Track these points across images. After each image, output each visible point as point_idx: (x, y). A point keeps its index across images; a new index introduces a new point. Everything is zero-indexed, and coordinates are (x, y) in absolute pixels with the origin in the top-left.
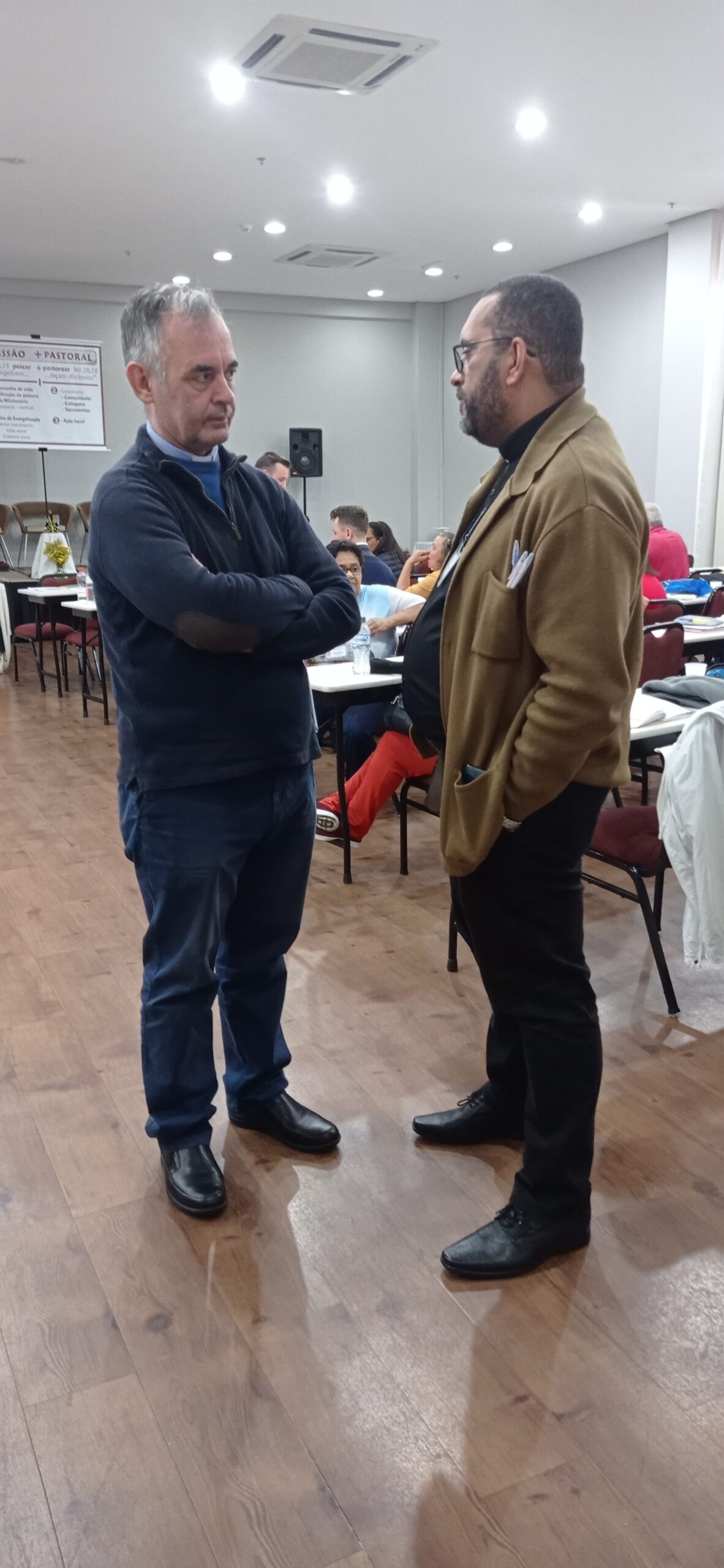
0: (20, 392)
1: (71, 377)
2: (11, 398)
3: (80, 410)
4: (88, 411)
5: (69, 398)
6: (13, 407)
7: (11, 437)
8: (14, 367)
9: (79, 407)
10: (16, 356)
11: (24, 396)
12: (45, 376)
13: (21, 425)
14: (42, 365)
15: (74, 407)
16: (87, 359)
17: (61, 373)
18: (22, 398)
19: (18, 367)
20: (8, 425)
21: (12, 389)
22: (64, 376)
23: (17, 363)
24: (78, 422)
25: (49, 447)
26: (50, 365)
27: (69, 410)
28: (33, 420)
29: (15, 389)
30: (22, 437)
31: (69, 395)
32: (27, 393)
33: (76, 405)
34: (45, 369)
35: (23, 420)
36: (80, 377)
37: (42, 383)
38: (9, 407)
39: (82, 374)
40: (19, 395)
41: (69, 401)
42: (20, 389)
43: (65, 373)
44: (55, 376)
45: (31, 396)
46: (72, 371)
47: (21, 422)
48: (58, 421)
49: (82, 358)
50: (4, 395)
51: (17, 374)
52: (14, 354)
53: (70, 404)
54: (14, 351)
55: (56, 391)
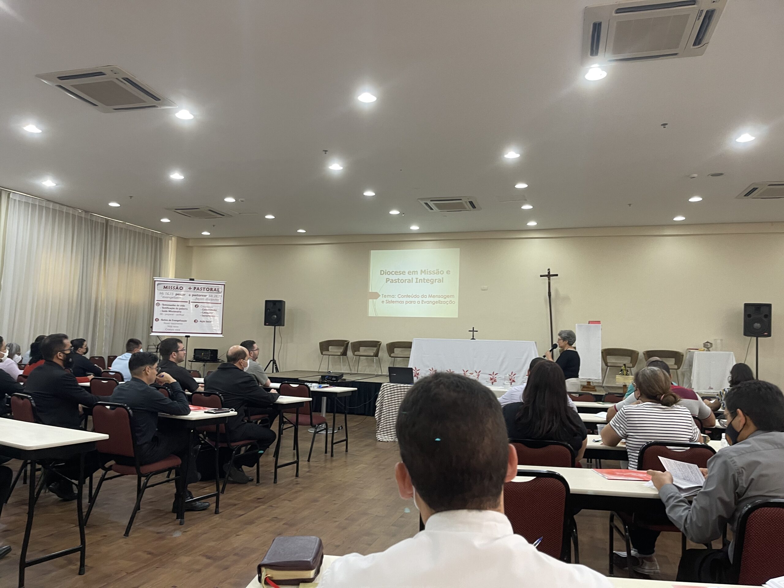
0: (178, 307)
1: (207, 299)
2: (173, 310)
4: (215, 317)
5: (204, 310)
6: (173, 315)
7: (170, 330)
8: (176, 294)
9: (209, 315)
11: (180, 309)
12: (192, 299)
13: (176, 324)
14: (191, 294)
16: (217, 290)
17: (201, 297)
19: (178, 294)
20: (169, 323)
21: (173, 305)
22: (203, 299)
24: (208, 322)
25: (191, 335)
26: (196, 294)
27: (204, 316)
28: (183, 321)
29: (175, 306)
30: (176, 330)
31: (205, 308)
32: (181, 307)
33: (208, 313)
34: (193, 295)
35: (178, 321)
36: (212, 300)
37: (190, 303)
38: (171, 315)
39: (213, 298)
40: (177, 309)
41: (204, 311)
42: (178, 306)
43: (204, 297)
44: (198, 299)
45: (183, 309)
46: (208, 297)
47: (176, 322)
48: (197, 321)
50: (169, 308)
51: (177, 298)
52: (177, 288)
53: (204, 313)
54: (177, 287)
55: (198, 306)
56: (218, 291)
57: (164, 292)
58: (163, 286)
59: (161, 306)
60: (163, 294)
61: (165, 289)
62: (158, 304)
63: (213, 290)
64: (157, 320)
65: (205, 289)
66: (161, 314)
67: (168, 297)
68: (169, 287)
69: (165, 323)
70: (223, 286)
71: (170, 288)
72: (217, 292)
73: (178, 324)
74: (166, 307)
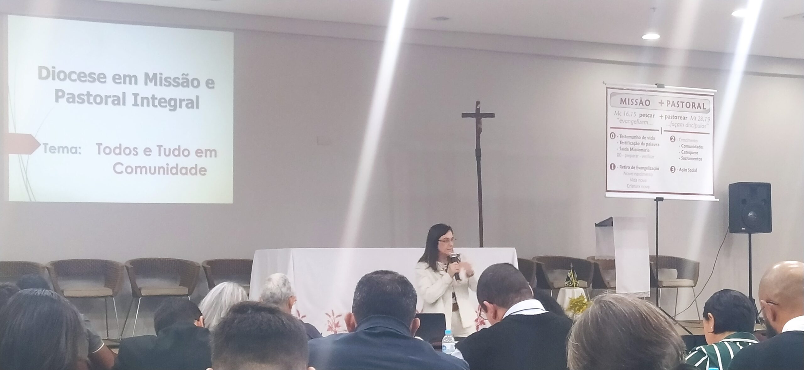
0: (644, 141)
1: (688, 125)
2: (636, 147)
3: (694, 159)
4: (701, 159)
5: (685, 146)
6: (637, 156)
7: (633, 186)
8: (641, 115)
9: (693, 156)
10: (643, 105)
11: (647, 145)
12: (665, 124)
13: (643, 174)
14: (664, 113)
15: (688, 156)
16: (702, 108)
17: (679, 121)
18: (644, 147)
19: (643, 115)
20: (632, 174)
21: (637, 137)
22: (683, 125)
23: (643, 111)
24: (690, 171)
25: (665, 197)
26: (670, 114)
27: (684, 159)
28: (653, 169)
29: (639, 138)
30: (643, 187)
31: (685, 144)
32: (649, 141)
33: (691, 153)
34: (666, 117)
35: (645, 169)
36: (696, 126)
37: (663, 132)
38: (633, 156)
39: (696, 122)
40: (642, 144)
41: (685, 149)
42: (644, 138)
43: (682, 121)
44: (674, 125)
46: (688, 120)
47: (643, 171)
48: (675, 169)
49: (698, 107)
50: (630, 144)
51: (642, 122)
52: (641, 103)
53: (686, 152)
54: (641, 100)
55: (675, 140)
56: (704, 109)
57: (621, 110)
58: (619, 97)
59: (618, 139)
60: (619, 114)
61: (622, 105)
62: (613, 135)
63: (696, 106)
64: (613, 167)
65: (684, 104)
66: (619, 155)
67: (626, 121)
68: (629, 99)
69: (625, 173)
70: (712, 97)
71: (631, 103)
73: (646, 174)
74: (624, 140)
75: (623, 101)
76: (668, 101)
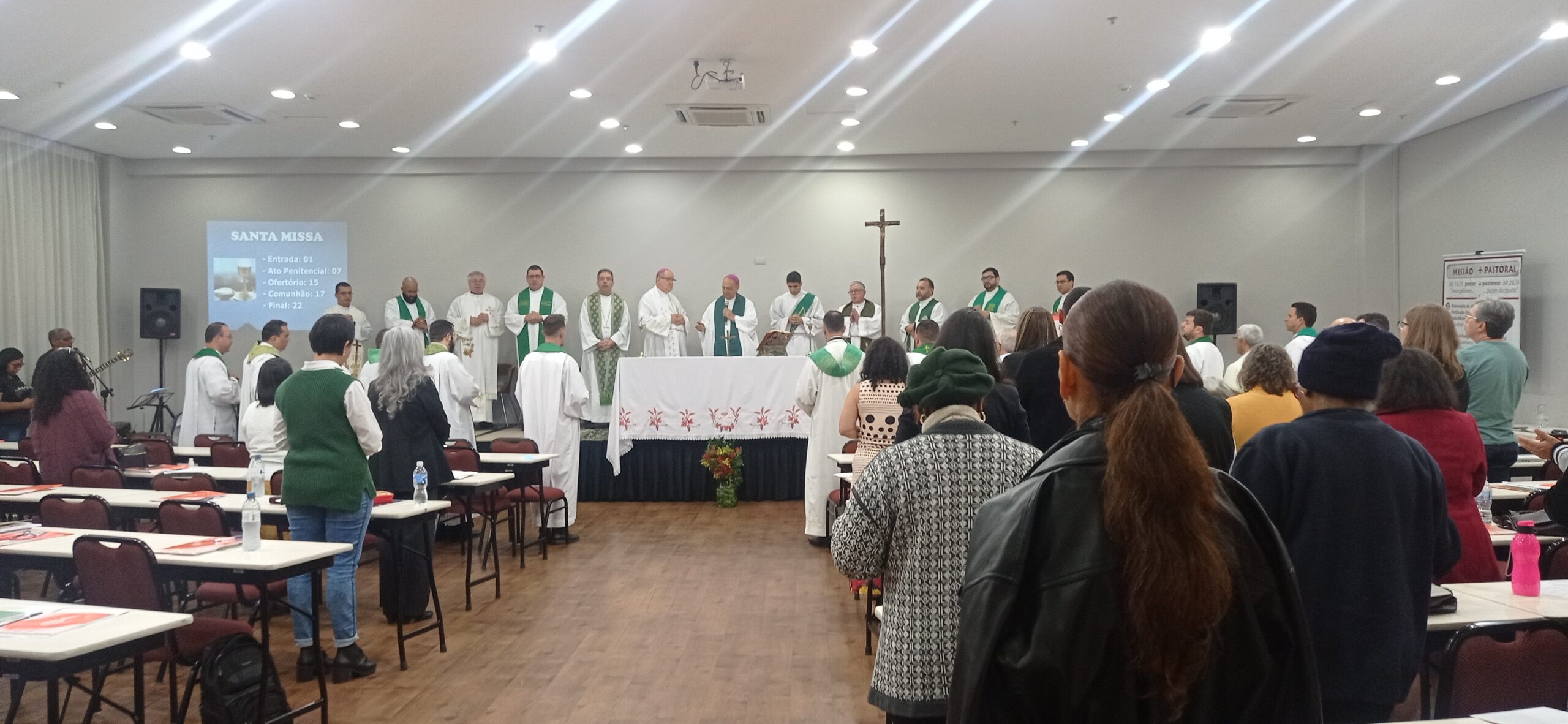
1: (1501, 291)
8: (1467, 284)
16: (1513, 270)
17: (1495, 287)
23: (1468, 280)
26: (1488, 280)
34: (1485, 284)
36: (1507, 291)
39: (1510, 287)
46: (1502, 286)
51: (1468, 291)
52: (1467, 272)
54: (1467, 269)
57: (1454, 280)
58: (1452, 269)
60: (1452, 285)
61: (1456, 276)
63: (1509, 270)
65: (1499, 269)
67: (1457, 291)
68: (1458, 269)
70: (1520, 258)
71: (1460, 272)
72: (1513, 273)
74: (1455, 309)
75: (1455, 272)
76: (1486, 267)
